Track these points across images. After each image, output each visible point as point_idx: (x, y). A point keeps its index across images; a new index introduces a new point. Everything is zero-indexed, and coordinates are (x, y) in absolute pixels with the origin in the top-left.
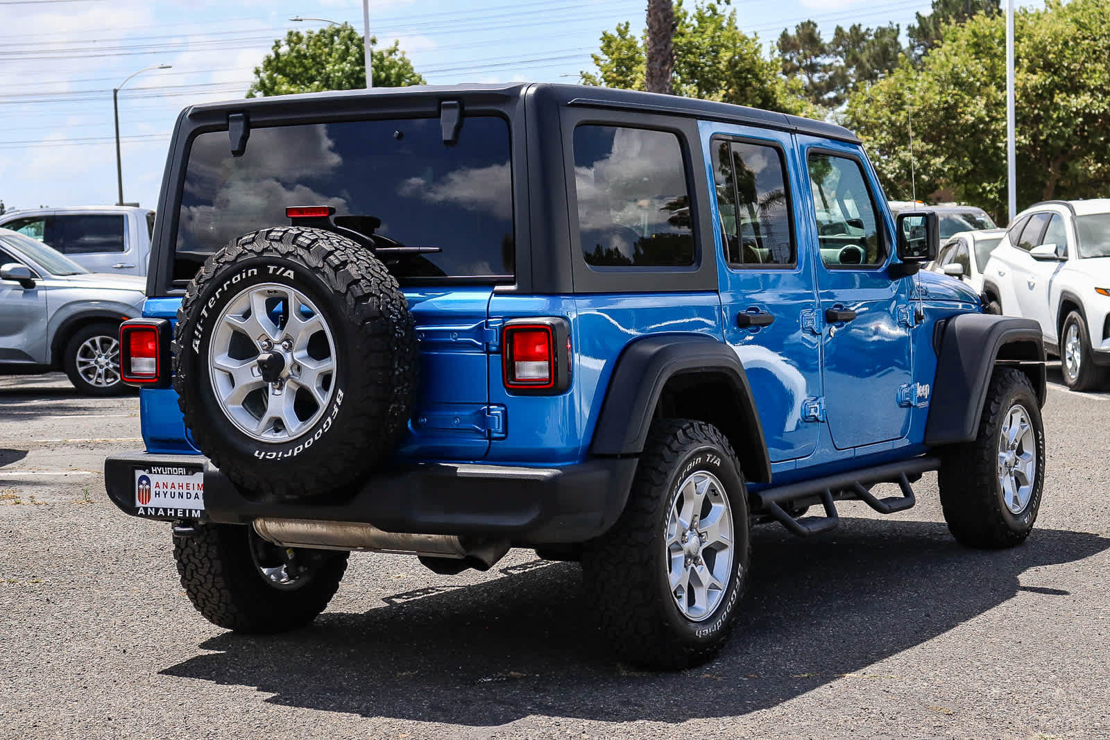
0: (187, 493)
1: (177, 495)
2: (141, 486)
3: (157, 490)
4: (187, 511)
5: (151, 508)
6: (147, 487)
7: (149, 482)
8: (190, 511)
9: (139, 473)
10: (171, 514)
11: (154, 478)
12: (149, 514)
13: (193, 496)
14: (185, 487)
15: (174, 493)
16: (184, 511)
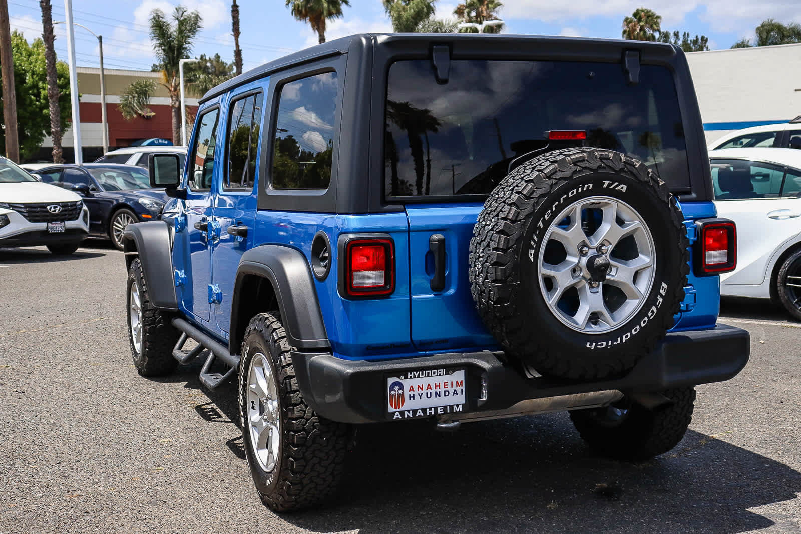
0: (445, 392)
1: (433, 395)
2: (393, 393)
3: (412, 393)
4: (448, 407)
5: (409, 411)
6: (400, 392)
7: (401, 387)
8: (451, 407)
9: (391, 381)
10: (430, 413)
11: (407, 383)
12: (406, 417)
13: (451, 392)
14: (442, 386)
15: (431, 393)
16: (445, 408)
